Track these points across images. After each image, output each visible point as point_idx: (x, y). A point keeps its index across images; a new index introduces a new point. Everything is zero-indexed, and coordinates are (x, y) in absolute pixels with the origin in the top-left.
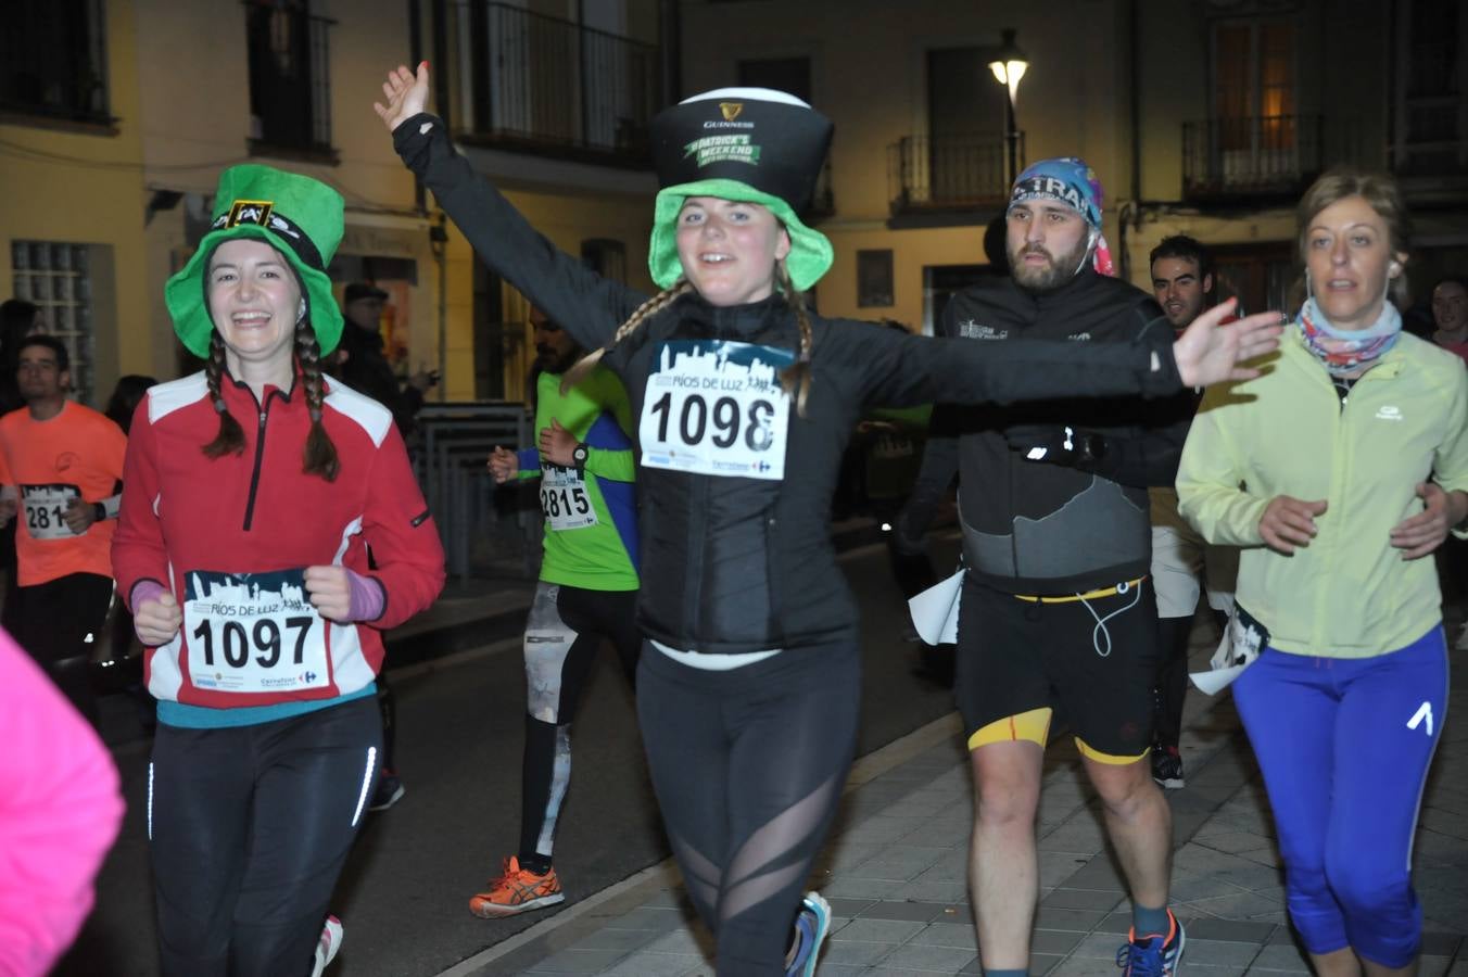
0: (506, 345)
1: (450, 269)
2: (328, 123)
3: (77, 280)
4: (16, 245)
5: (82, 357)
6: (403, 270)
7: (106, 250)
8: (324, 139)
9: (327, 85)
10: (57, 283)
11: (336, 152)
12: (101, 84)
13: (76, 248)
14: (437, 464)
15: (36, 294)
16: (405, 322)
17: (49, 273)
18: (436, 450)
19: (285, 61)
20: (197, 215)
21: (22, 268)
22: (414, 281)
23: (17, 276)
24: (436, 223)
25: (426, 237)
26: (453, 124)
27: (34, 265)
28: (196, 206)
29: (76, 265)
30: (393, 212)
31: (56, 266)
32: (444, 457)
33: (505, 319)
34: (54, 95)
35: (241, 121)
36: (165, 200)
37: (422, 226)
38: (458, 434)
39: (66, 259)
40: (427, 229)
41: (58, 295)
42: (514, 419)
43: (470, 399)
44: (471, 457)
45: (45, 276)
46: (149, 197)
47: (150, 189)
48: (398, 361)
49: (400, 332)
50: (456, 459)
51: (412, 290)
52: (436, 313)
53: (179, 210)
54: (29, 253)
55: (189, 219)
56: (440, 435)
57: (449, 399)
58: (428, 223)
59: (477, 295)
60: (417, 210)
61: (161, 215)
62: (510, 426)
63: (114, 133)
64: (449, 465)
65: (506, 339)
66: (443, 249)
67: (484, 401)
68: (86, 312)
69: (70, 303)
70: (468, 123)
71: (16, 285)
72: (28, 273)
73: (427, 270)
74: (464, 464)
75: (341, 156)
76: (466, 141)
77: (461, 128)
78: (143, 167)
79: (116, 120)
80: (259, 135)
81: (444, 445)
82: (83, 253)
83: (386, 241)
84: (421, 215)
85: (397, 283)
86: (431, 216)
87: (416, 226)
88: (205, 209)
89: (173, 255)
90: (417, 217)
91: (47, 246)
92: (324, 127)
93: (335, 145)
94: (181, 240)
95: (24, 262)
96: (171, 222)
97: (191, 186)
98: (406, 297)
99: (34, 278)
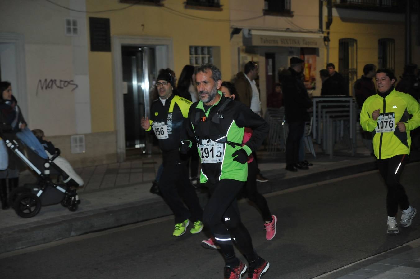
0: (350, 76)
1: (330, 51)
2: (290, 3)
3: (209, 58)
4: (191, 47)
6: (314, 51)
7: (218, 48)
8: (288, 8)
10: (203, 59)
11: (292, 12)
13: (209, 48)
14: (322, 117)
15: (197, 63)
16: (315, 69)
17: (201, 56)
18: (322, 112)
20: (247, 36)
22: (318, 55)
23: (190, 58)
24: (326, 35)
25: (322, 40)
26: (333, 0)
27: (196, 53)
28: (246, 32)
29: (209, 53)
30: (311, 32)
31: (203, 54)
32: (324, 115)
33: (350, 67)
35: (262, 5)
36: (236, 31)
37: (321, 36)
38: (329, 107)
39: (206, 51)
40: (323, 37)
42: (349, 102)
44: (334, 115)
45: (199, 57)
46: (232, 30)
47: (232, 28)
48: (312, 83)
49: (313, 73)
50: (328, 115)
51: (317, 58)
53: (241, 34)
54: (195, 50)
55: (244, 37)
56: (323, 107)
58: (323, 35)
59: (340, 59)
60: (319, 31)
61: (235, 36)
62: (347, 104)
63: (221, 10)
64: (326, 117)
65: (350, 74)
66: (328, 43)
71: (191, 60)
72: (194, 56)
73: (323, 51)
74: (331, 117)
75: (294, 14)
76: (337, 7)
77: (336, 2)
78: (229, 21)
79: (222, 6)
80: (267, 8)
81: (325, 110)
82: (211, 49)
83: (308, 42)
84: (321, 33)
85: (312, 56)
86: (324, 33)
87: (319, 36)
88: (249, 34)
89: (239, 49)
90: (320, 33)
91: (200, 47)
92: (288, 4)
93: (292, 10)
94: (241, 44)
95: (193, 52)
96: (238, 38)
97: (245, 26)
98: (315, 61)
99: (196, 58)
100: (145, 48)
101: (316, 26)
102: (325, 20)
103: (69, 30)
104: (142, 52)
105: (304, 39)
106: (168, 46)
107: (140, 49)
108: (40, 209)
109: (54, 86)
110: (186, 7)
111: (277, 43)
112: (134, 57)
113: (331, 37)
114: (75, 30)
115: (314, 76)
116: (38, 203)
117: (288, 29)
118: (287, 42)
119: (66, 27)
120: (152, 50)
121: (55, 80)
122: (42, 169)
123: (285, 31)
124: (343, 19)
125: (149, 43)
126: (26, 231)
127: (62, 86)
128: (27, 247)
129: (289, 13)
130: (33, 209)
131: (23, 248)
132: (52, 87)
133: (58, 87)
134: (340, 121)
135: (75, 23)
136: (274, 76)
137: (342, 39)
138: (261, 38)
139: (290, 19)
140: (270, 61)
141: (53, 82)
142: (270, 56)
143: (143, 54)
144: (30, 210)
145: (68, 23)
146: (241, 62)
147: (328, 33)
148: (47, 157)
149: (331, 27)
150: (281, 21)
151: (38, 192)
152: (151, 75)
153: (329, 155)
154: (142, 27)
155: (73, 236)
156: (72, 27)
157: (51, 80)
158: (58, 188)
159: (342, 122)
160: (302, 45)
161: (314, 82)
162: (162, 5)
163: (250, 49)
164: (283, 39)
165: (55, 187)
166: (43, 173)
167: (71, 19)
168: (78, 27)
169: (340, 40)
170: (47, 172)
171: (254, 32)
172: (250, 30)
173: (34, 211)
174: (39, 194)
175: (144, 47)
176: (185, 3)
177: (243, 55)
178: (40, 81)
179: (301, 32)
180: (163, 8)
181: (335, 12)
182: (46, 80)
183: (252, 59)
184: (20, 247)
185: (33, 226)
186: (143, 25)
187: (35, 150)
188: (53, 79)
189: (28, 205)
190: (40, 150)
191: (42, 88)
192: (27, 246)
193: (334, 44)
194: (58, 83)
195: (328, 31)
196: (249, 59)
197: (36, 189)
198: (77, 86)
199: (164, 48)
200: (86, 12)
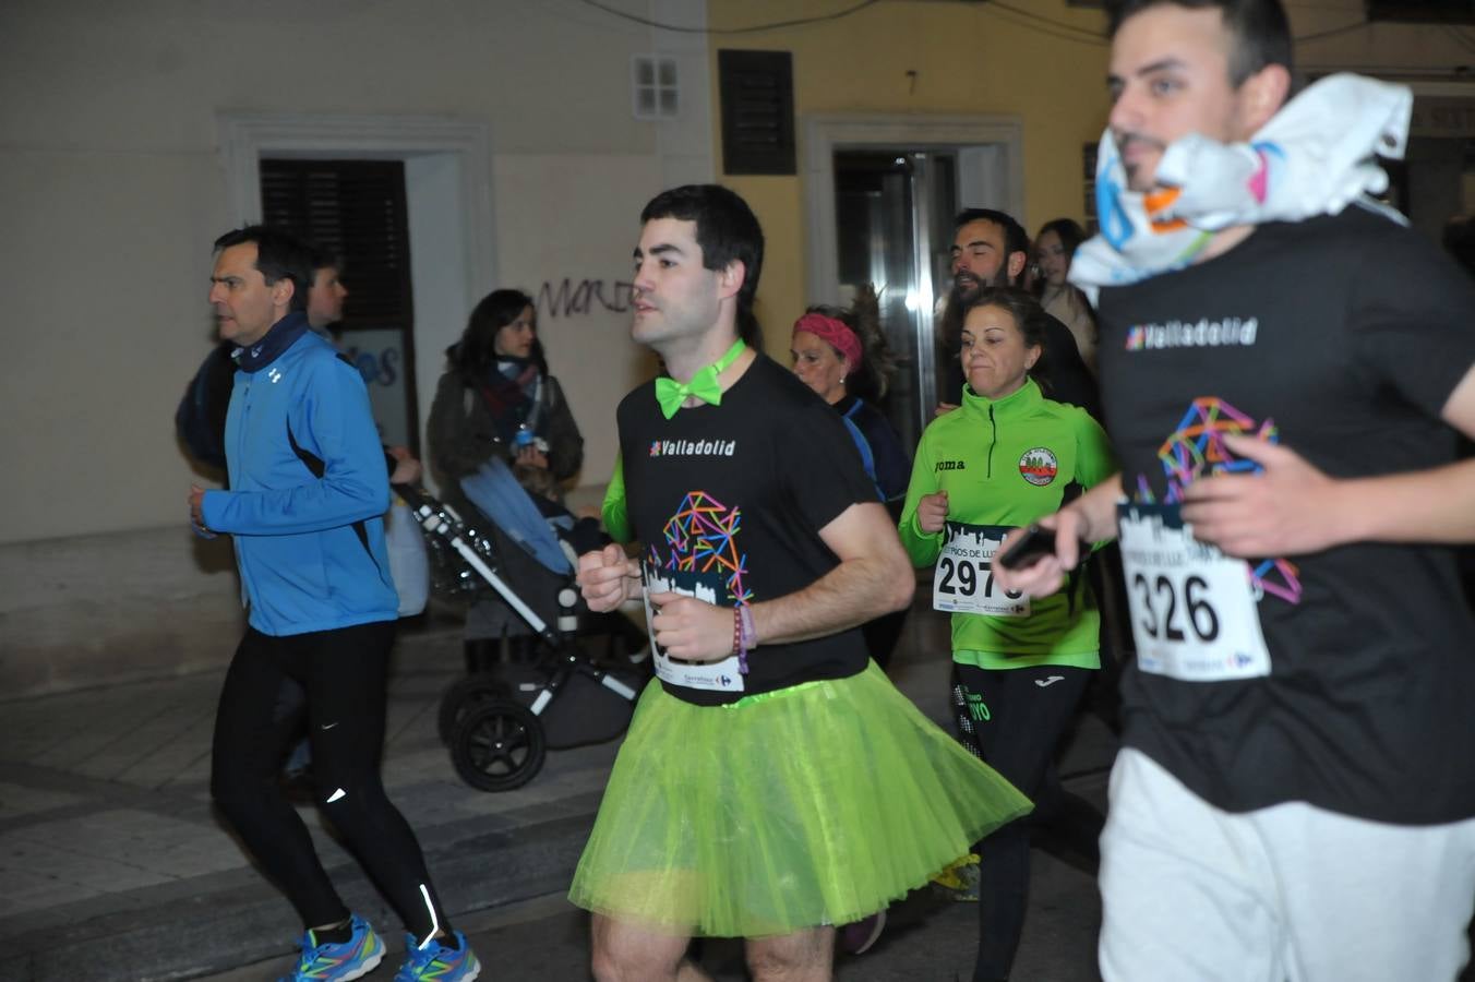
100: (918, 156)
103: (647, 99)
104: (906, 171)
106: (1003, 148)
107: (900, 161)
108: (543, 758)
109: (596, 304)
111: (1419, 124)
112: (877, 194)
114: (669, 99)
116: (534, 737)
117: (1462, 69)
119: (635, 86)
120: (946, 164)
121: (599, 283)
122: (551, 611)
123: (1451, 78)
125: (937, 136)
126: (499, 842)
127: (623, 303)
128: (506, 903)
129: (1465, 10)
130: (518, 757)
131: (491, 907)
132: (586, 309)
133: (610, 307)
135: (668, 75)
139: (1468, 30)
141: (592, 287)
143: (912, 179)
144: (509, 762)
145: (646, 73)
148: (567, 566)
151: (535, 695)
152: (941, 259)
154: (910, 78)
156: (657, 87)
157: (586, 283)
158: (609, 681)
165: (599, 681)
166: (552, 626)
167: (656, 60)
168: (680, 87)
170: (568, 624)
173: (523, 764)
174: (537, 707)
175: (914, 153)
178: (547, 286)
180: (986, 6)
182: (567, 283)
184: (481, 905)
185: (525, 823)
186: (912, 73)
187: (524, 542)
188: (593, 277)
189: (499, 746)
190: (543, 540)
191: (553, 313)
192: (505, 899)
194: (609, 293)
197: (528, 687)
199: (988, 158)
200: (710, 31)
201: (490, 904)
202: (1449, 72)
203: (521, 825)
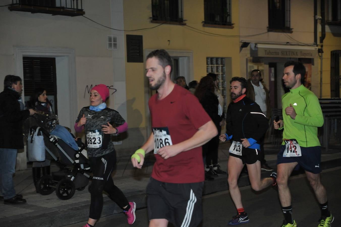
0: (340, 82)
1: (324, 60)
2: (290, 21)
3: (222, 67)
4: (207, 58)
5: (223, 87)
6: (310, 61)
7: (230, 58)
8: (288, 26)
9: (290, 11)
10: (217, 68)
11: (292, 29)
12: (229, 15)
13: (222, 59)
15: (212, 71)
16: (310, 76)
17: (215, 65)
19: (278, 5)
20: (253, 49)
21: (209, 65)
22: (313, 65)
23: (207, 67)
24: (320, 47)
25: (317, 51)
26: (326, 19)
27: (212, 64)
28: (253, 46)
29: (222, 64)
30: (308, 45)
31: (217, 64)
33: (340, 74)
34: (218, 19)
35: (265, 22)
36: (245, 45)
37: (316, 49)
38: (325, 108)
39: (219, 62)
40: (317, 49)
41: (217, 71)
43: (329, 97)
44: (329, 114)
46: (241, 44)
47: (241, 42)
49: (309, 79)
51: (313, 66)
52: (319, 73)
53: (248, 47)
54: (211, 60)
55: (251, 49)
57: (323, 98)
58: (317, 48)
59: (331, 68)
60: (314, 44)
61: (244, 49)
63: (232, 28)
66: (322, 55)
67: (333, 98)
68: (224, 75)
69: (221, 73)
70: (330, 19)
71: (207, 69)
72: (210, 65)
73: (317, 61)
75: (293, 30)
76: (330, 24)
77: (328, 20)
78: (239, 36)
79: (233, 24)
82: (224, 60)
83: (305, 53)
84: (316, 46)
85: (308, 65)
86: (319, 46)
87: (314, 49)
88: (255, 46)
89: (247, 59)
90: (314, 46)
91: (215, 58)
92: (288, 22)
93: (291, 28)
94: (249, 55)
95: (209, 63)
96: (247, 51)
97: (252, 41)
98: (311, 69)
99: (211, 67)
101: (312, 41)
102: (319, 35)
103: (110, 45)
105: (301, 51)
106: (189, 57)
110: (204, 26)
111: (278, 55)
113: (324, 49)
114: (115, 45)
115: (309, 82)
117: (288, 43)
118: (286, 53)
119: (108, 42)
120: (176, 61)
123: (286, 45)
124: (335, 34)
126: (78, 209)
128: (78, 222)
129: (289, 30)
131: (75, 223)
134: (334, 119)
135: (115, 40)
136: (276, 82)
137: (334, 51)
138: (266, 50)
139: (289, 34)
140: (273, 69)
142: (272, 65)
145: (110, 39)
146: (249, 70)
147: (322, 46)
149: (325, 41)
150: (282, 37)
153: (325, 148)
154: (169, 42)
155: (115, 214)
156: (113, 43)
158: (85, 174)
159: (336, 120)
160: (299, 56)
161: (310, 87)
162: (185, 24)
163: (256, 59)
164: (284, 52)
165: (83, 174)
166: (75, 162)
167: (112, 36)
168: (118, 43)
169: (331, 52)
170: (77, 161)
171: (259, 46)
172: (256, 44)
176: (203, 22)
177: (250, 64)
178: (87, 86)
179: (299, 45)
180: (185, 26)
181: (327, 28)
182: (92, 85)
183: (258, 68)
184: (73, 223)
185: (83, 205)
186: (169, 41)
193: (327, 55)
195: (322, 44)
196: (256, 68)
197: (69, 176)
198: (116, 90)
199: (186, 59)
200: (124, 30)
201: (75, 222)
202: (286, 43)
203: (82, 205)
